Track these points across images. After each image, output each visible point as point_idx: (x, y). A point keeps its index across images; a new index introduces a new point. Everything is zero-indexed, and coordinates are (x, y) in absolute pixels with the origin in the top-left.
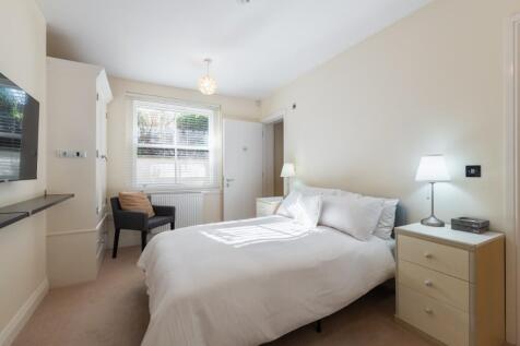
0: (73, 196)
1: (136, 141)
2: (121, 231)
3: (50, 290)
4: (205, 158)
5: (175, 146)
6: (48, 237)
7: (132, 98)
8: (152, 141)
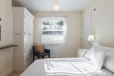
0: (17, 46)
1: (42, 30)
2: (35, 56)
3: (13, 71)
4: (62, 34)
5: (53, 30)
6: (13, 56)
7: (40, 17)
8: (46, 29)
